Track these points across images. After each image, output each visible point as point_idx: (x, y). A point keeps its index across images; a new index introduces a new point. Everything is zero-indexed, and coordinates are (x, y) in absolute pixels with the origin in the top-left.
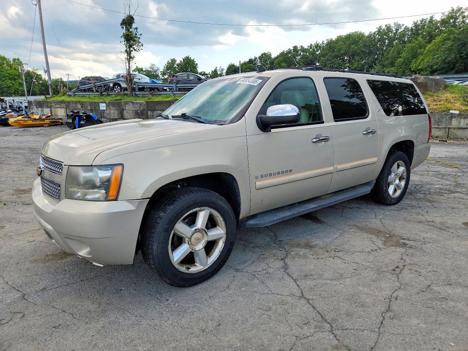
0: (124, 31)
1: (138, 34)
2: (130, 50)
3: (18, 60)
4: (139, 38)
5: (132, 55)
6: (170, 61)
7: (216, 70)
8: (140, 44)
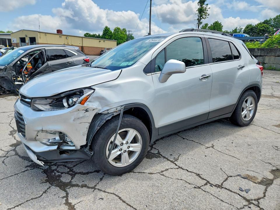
0: (199, 7)
1: (207, 8)
2: (200, 18)
3: (125, 29)
4: (207, 10)
5: (201, 21)
6: (204, 25)
7: (236, 30)
8: (207, 14)
